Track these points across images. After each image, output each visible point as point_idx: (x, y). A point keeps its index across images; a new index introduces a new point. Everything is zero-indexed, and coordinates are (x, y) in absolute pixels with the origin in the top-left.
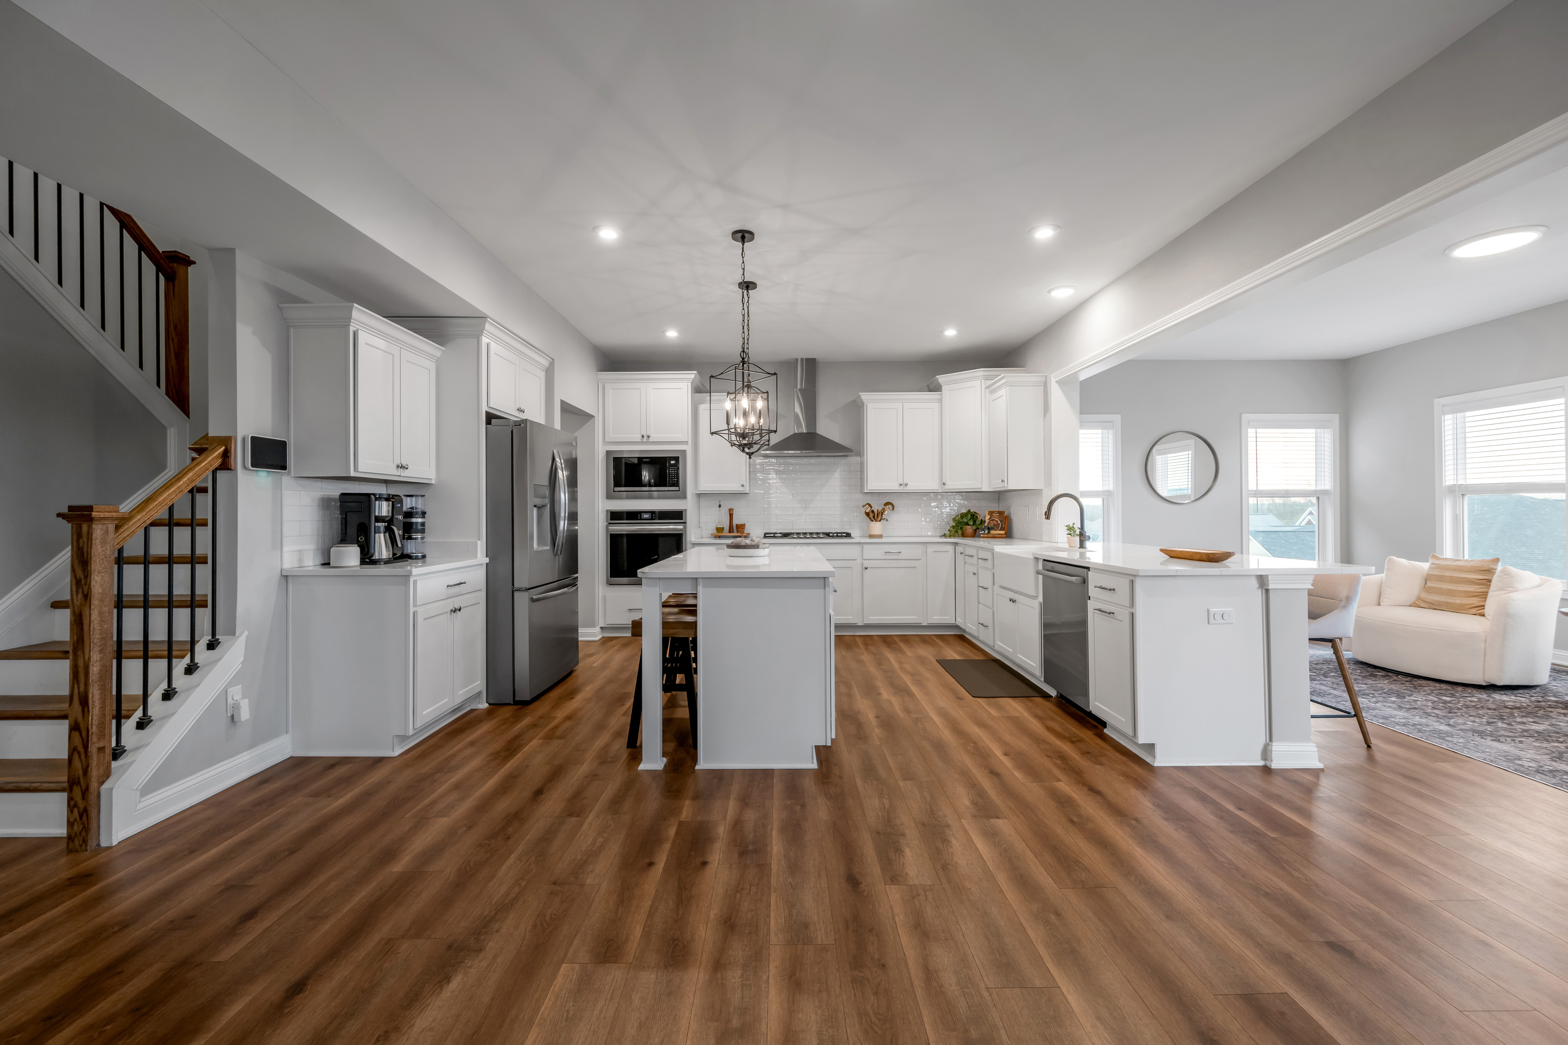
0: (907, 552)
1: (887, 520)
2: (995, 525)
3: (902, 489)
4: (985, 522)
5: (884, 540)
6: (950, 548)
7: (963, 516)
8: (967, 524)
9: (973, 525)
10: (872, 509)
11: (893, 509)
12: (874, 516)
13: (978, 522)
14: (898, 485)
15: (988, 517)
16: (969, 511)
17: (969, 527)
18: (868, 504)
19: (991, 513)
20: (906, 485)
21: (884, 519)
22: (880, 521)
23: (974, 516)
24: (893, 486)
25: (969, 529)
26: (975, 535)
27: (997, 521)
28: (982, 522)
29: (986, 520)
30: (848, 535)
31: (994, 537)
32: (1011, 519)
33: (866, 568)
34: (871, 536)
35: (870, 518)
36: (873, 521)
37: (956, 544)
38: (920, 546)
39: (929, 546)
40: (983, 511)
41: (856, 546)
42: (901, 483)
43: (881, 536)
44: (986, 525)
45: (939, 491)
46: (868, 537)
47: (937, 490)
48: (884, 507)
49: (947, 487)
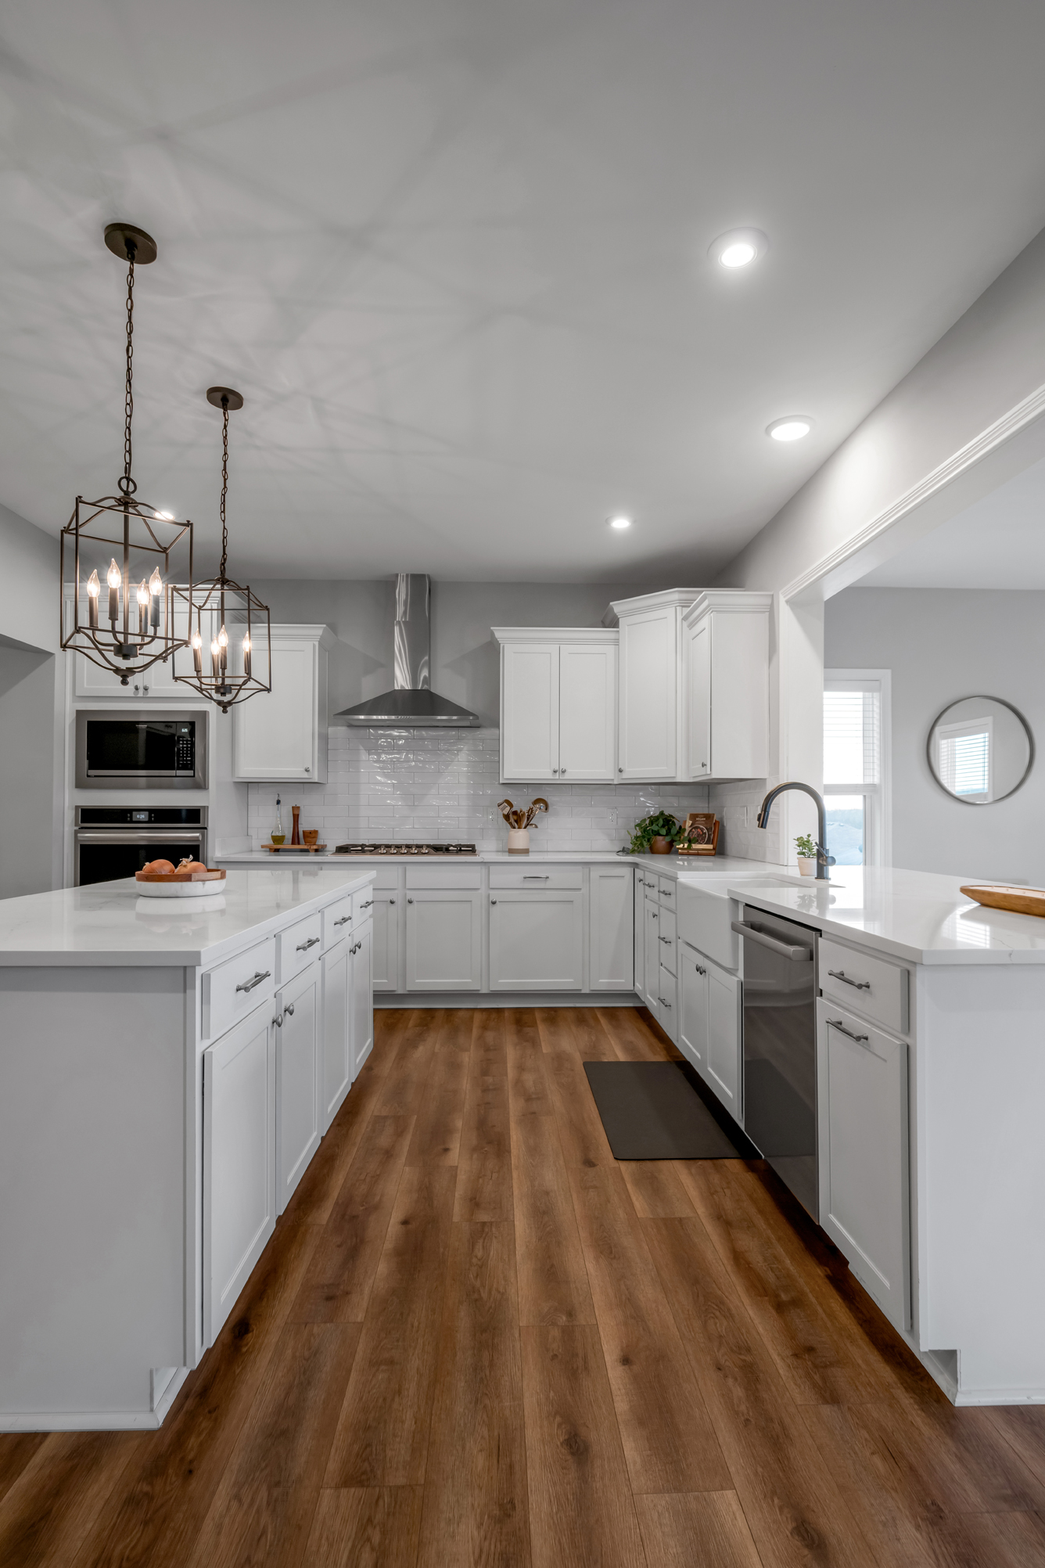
0: (558, 877)
1: (536, 827)
2: (699, 835)
3: (558, 778)
4: (685, 830)
5: (531, 858)
6: (627, 872)
7: (653, 820)
8: (658, 834)
9: (667, 835)
10: (514, 809)
11: (546, 809)
12: (516, 819)
13: (674, 831)
14: (551, 772)
15: (689, 823)
16: (662, 813)
17: (661, 838)
18: (507, 802)
19: (694, 817)
20: (564, 772)
21: (532, 825)
22: (525, 828)
23: (667, 821)
24: (541, 772)
25: (661, 842)
26: (670, 849)
27: (702, 830)
28: (681, 830)
29: (687, 827)
30: (471, 850)
31: (698, 854)
32: (723, 826)
33: (494, 903)
34: (511, 851)
35: (511, 824)
36: (514, 828)
37: (635, 865)
38: (579, 868)
39: (593, 868)
40: (682, 811)
41: (477, 868)
42: (557, 769)
43: (526, 852)
44: (686, 834)
45: (616, 782)
46: (507, 854)
47: (613, 780)
48: (532, 806)
49: (625, 775)
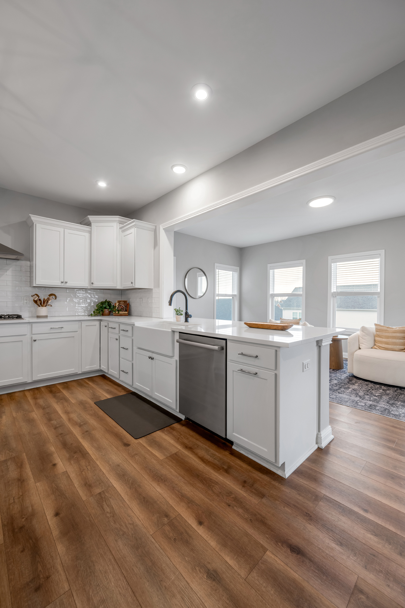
0: (67, 327)
1: (51, 306)
2: (121, 308)
3: (63, 285)
4: (116, 307)
5: (49, 319)
6: (97, 323)
7: (102, 303)
8: (105, 308)
9: (109, 309)
10: (39, 298)
11: (56, 298)
12: (40, 302)
13: (112, 307)
14: (60, 282)
15: (117, 304)
16: (106, 300)
17: (107, 310)
18: (36, 295)
19: (119, 302)
20: (66, 283)
21: (48, 305)
22: (46, 306)
23: (109, 304)
24: (56, 283)
25: (106, 311)
26: (110, 314)
27: (123, 307)
28: (114, 307)
29: (117, 306)
30: (19, 317)
31: (121, 315)
32: (130, 305)
33: (35, 341)
34: (38, 317)
35: (38, 305)
36: (40, 306)
37: (101, 320)
38: (77, 322)
39: (83, 322)
40: (114, 300)
41: (26, 325)
42: (63, 281)
43: (46, 317)
44: (116, 308)
45: (89, 288)
46: (36, 318)
47: (88, 287)
48: (49, 297)
49: (94, 285)
